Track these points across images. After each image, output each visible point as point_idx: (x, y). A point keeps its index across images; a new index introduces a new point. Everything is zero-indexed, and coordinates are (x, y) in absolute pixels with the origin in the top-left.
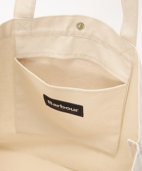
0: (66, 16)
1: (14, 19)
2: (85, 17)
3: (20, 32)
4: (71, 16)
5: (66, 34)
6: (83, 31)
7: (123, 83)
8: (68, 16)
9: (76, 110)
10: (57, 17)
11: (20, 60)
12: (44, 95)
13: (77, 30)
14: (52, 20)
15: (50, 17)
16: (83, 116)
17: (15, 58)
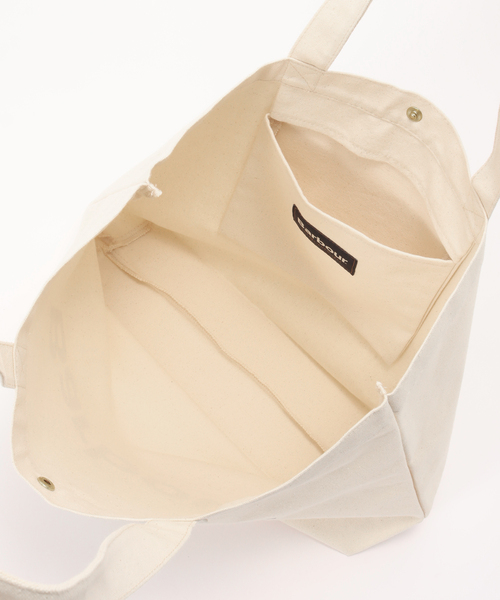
0: (392, 87)
1: (289, 60)
2: (429, 104)
3: (293, 80)
4: (401, 91)
5: (381, 116)
6: (416, 125)
7: (449, 258)
8: (397, 90)
9: (344, 260)
10: (375, 83)
11: (274, 123)
12: (294, 207)
13: (406, 118)
14: (361, 84)
15: (360, 78)
16: (353, 274)
17: (267, 115)
